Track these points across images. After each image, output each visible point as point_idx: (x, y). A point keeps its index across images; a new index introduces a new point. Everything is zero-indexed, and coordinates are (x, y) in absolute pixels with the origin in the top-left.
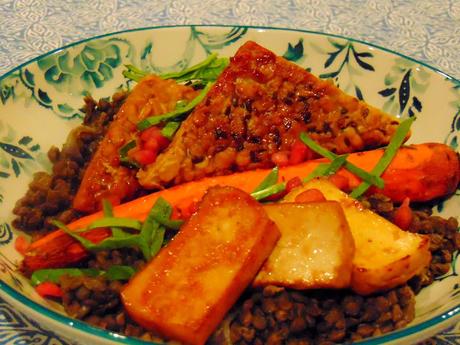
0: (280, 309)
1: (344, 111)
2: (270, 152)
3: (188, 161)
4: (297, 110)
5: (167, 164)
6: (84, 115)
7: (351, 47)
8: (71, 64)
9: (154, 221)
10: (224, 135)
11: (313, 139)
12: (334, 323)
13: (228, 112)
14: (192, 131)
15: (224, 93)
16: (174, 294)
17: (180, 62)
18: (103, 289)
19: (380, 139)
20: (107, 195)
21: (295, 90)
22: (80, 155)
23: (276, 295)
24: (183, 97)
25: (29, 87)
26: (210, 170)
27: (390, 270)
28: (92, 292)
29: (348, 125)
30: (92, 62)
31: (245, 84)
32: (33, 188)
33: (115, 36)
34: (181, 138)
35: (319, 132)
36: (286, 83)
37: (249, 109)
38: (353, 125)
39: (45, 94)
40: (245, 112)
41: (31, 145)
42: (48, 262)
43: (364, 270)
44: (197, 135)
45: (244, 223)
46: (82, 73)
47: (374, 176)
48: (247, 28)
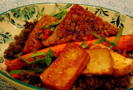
0: (91, 82)
1: (104, 25)
2: (82, 37)
3: (58, 38)
4: (90, 24)
5: (52, 39)
8: (21, 12)
9: (48, 55)
12: (108, 86)
13: (70, 24)
14: (59, 29)
16: (58, 76)
17: (52, 13)
18: (35, 76)
19: (114, 34)
21: (90, 18)
23: (90, 77)
24: (55, 21)
26: (65, 41)
27: (125, 69)
28: (31, 76)
29: (105, 29)
30: (27, 12)
31: (75, 16)
32: (11, 45)
33: (34, 5)
34: (56, 32)
37: (76, 24)
39: (13, 20)
40: (74, 24)
41: (9, 35)
42: (15, 68)
43: (117, 69)
44: (61, 31)
45: (79, 54)
46: (24, 15)
47: (115, 43)
48: (71, 4)
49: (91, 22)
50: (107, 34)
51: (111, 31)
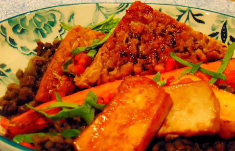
0: (177, 149)
1: (195, 40)
2: (154, 65)
3: (105, 70)
4: (168, 40)
5: (92, 72)
6: (36, 53)
7: (190, 11)
8: (27, 24)
9: (88, 105)
10: (126, 55)
11: (178, 56)
13: (127, 41)
14: (106, 52)
15: (124, 30)
16: (110, 141)
17: (91, 24)
18: (62, 142)
19: (217, 56)
20: (57, 91)
21: (166, 28)
22: (36, 74)
23: (175, 139)
24: (97, 38)
25: (3, 36)
26: (118, 75)
28: (55, 144)
29: (198, 48)
30: (39, 22)
31: (136, 25)
32: (10, 89)
33: (53, 8)
34: (100, 57)
35: (181, 52)
36: (160, 24)
37: (139, 39)
38: (201, 48)
39: (13, 40)
40: (137, 41)
41: (6, 68)
42: (23, 130)
43: (228, 122)
44: (110, 54)
45: (150, 97)
46: (34, 29)
47: (220, 74)
48: (128, 4)
49: (169, 34)
50: (204, 57)
51: (210, 52)
